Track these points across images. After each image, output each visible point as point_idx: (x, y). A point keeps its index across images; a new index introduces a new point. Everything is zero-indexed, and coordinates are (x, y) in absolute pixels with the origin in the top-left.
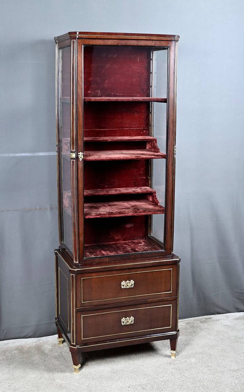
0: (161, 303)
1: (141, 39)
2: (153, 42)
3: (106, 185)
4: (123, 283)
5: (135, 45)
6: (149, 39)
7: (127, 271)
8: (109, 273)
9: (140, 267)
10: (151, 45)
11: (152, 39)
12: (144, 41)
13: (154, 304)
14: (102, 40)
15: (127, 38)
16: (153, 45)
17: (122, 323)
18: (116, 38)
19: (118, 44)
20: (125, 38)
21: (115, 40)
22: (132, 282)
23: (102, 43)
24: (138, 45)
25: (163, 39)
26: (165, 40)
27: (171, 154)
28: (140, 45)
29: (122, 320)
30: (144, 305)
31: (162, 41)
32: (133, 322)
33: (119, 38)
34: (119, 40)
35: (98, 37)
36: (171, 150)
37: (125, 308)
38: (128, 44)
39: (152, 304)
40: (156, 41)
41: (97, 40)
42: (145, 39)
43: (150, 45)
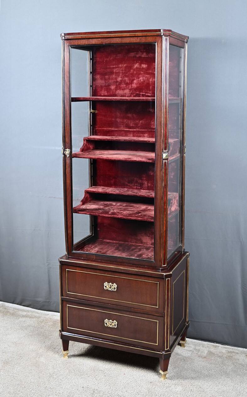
0: (146, 316)
1: (125, 36)
2: (138, 39)
3: (134, 186)
4: (106, 284)
5: (119, 43)
6: (134, 35)
7: (110, 273)
8: (93, 270)
9: (123, 272)
10: (136, 42)
11: (136, 35)
12: (128, 38)
13: (139, 315)
14: (87, 40)
15: (111, 36)
16: (138, 42)
17: (105, 324)
18: (100, 37)
19: (102, 43)
20: (109, 36)
21: (99, 39)
22: (115, 285)
23: (86, 42)
24: (122, 42)
25: (149, 35)
26: (152, 36)
27: (159, 159)
28: (124, 42)
29: (105, 321)
30: (128, 313)
31: (148, 37)
32: (116, 326)
33: (103, 37)
34: (103, 39)
35: (83, 37)
36: (159, 154)
37: (108, 310)
38: (112, 43)
39: (137, 314)
40: (141, 37)
41: (82, 40)
42: (130, 36)
43: (134, 42)
